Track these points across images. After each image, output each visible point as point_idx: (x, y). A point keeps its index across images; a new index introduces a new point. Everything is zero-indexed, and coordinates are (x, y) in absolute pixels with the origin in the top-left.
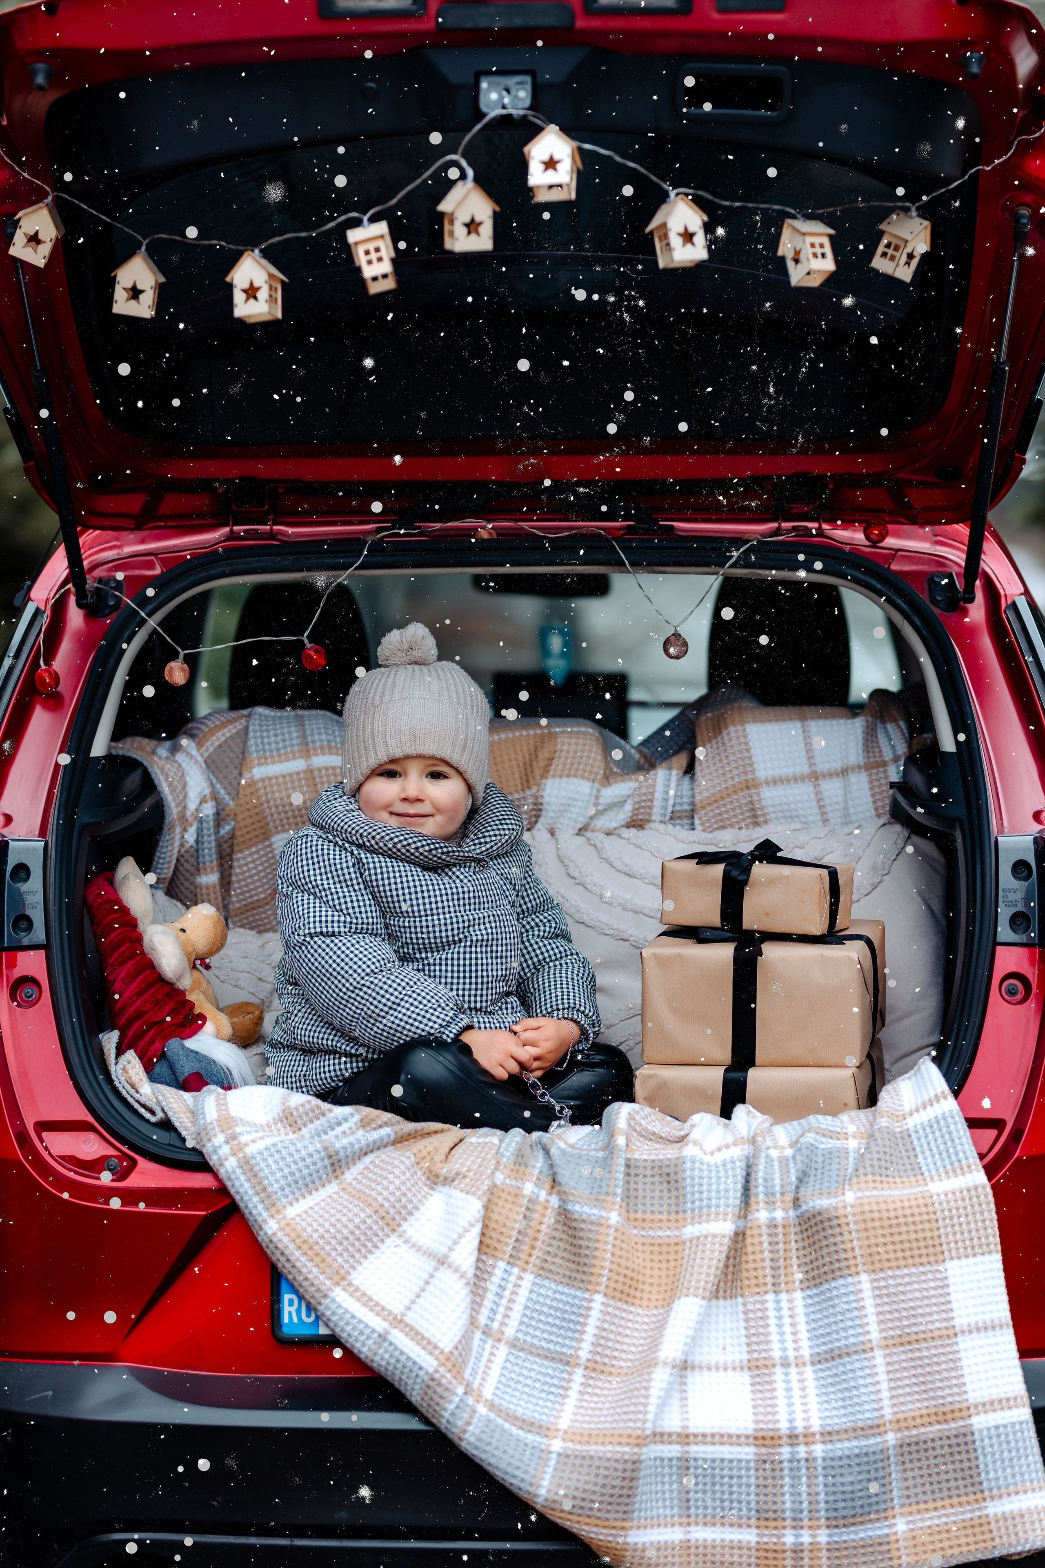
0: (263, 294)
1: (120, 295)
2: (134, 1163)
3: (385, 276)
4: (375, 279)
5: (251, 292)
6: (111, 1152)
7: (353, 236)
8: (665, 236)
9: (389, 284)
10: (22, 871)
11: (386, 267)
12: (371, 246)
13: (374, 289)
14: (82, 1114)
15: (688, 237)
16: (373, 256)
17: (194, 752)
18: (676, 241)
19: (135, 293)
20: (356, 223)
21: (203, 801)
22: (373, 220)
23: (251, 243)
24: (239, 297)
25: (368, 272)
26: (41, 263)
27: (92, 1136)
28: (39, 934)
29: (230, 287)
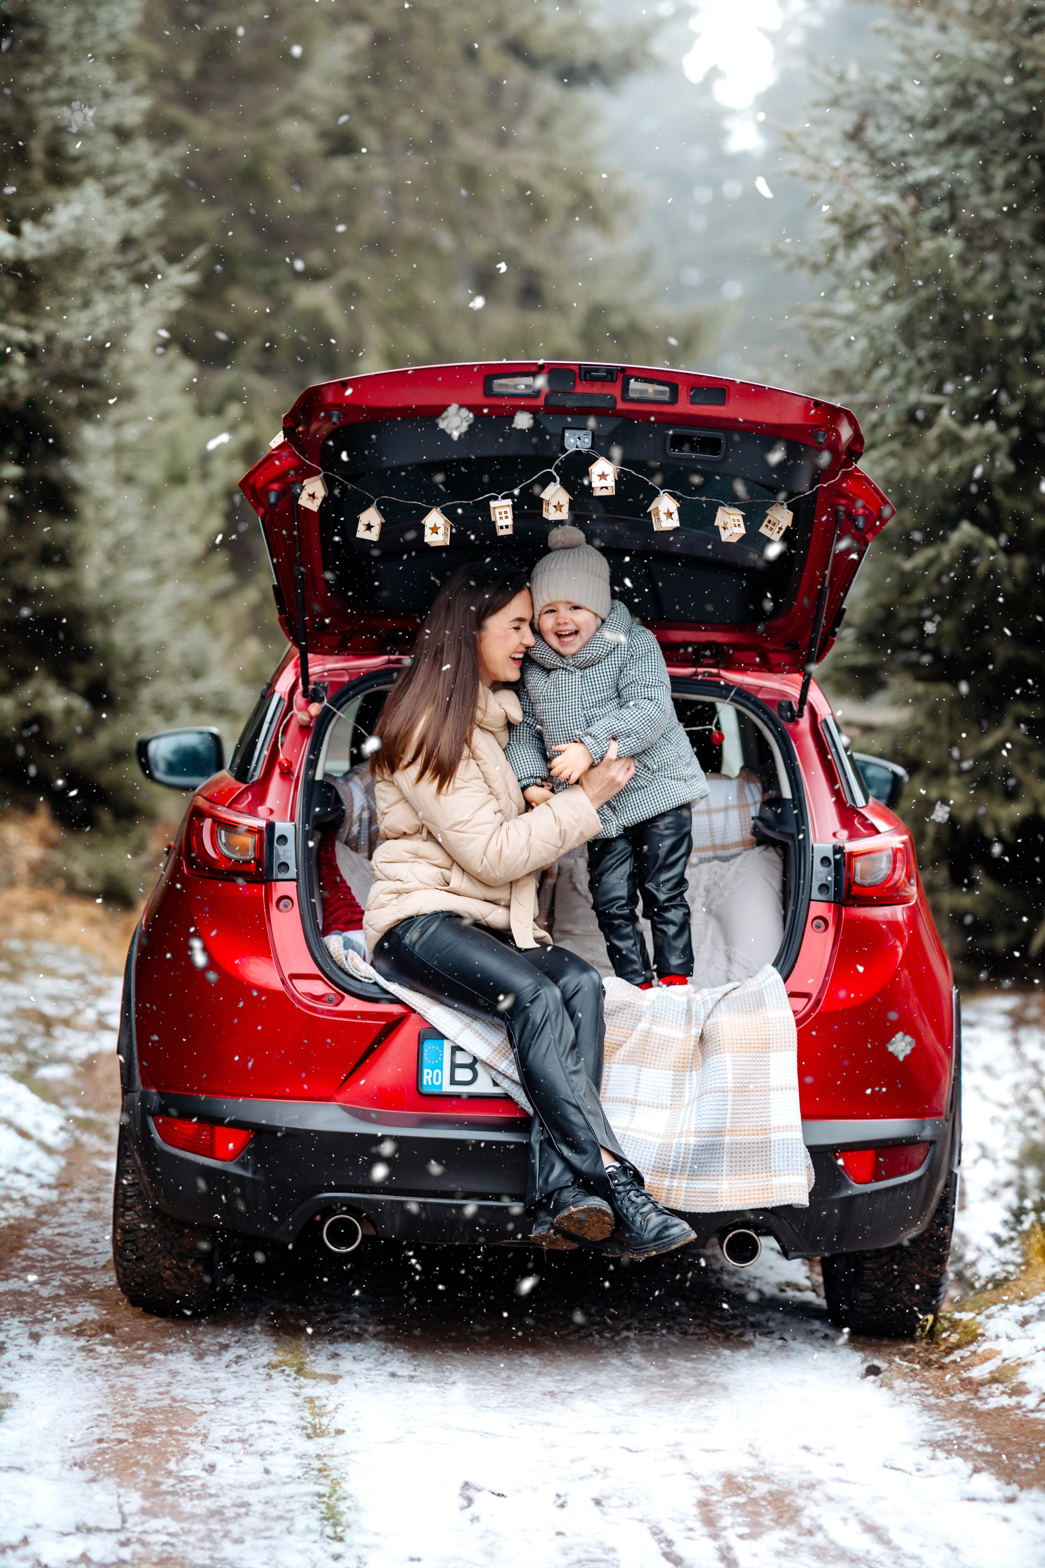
0: (441, 531)
1: (361, 528)
2: (343, 997)
3: (507, 527)
4: (501, 527)
5: (435, 530)
6: (331, 991)
7: (493, 504)
8: (657, 514)
9: (509, 531)
10: (283, 839)
11: (510, 522)
12: (502, 510)
13: (501, 533)
14: (317, 971)
15: (670, 515)
16: (503, 515)
17: (359, 782)
18: (663, 517)
19: (369, 527)
20: (496, 499)
21: (363, 810)
22: (504, 498)
23: (437, 505)
24: (428, 532)
25: (499, 523)
26: (315, 509)
27: (320, 982)
28: (292, 873)
29: (423, 526)
